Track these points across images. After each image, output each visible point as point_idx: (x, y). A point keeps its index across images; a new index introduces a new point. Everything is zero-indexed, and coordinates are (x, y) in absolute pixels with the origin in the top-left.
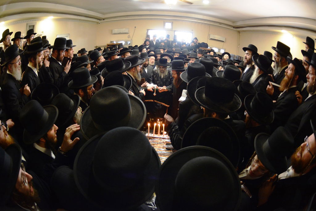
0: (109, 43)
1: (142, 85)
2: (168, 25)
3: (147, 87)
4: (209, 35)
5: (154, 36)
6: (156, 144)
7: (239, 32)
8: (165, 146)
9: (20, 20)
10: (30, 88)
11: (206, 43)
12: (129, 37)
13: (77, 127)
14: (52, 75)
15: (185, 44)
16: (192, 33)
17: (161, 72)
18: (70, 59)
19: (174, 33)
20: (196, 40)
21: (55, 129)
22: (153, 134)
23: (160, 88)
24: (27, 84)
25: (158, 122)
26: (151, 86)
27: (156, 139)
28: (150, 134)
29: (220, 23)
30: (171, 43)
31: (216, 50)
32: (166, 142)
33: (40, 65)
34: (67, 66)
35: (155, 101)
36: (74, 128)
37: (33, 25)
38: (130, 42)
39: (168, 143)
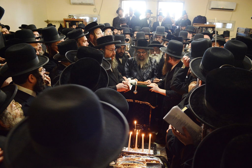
0: (66, 18)
4: (209, 3)
6: (132, 163)
8: (146, 167)
11: (204, 16)
12: (95, 10)
22: (127, 148)
25: (135, 130)
27: (132, 155)
32: (147, 160)
38: (97, 18)
39: (149, 162)
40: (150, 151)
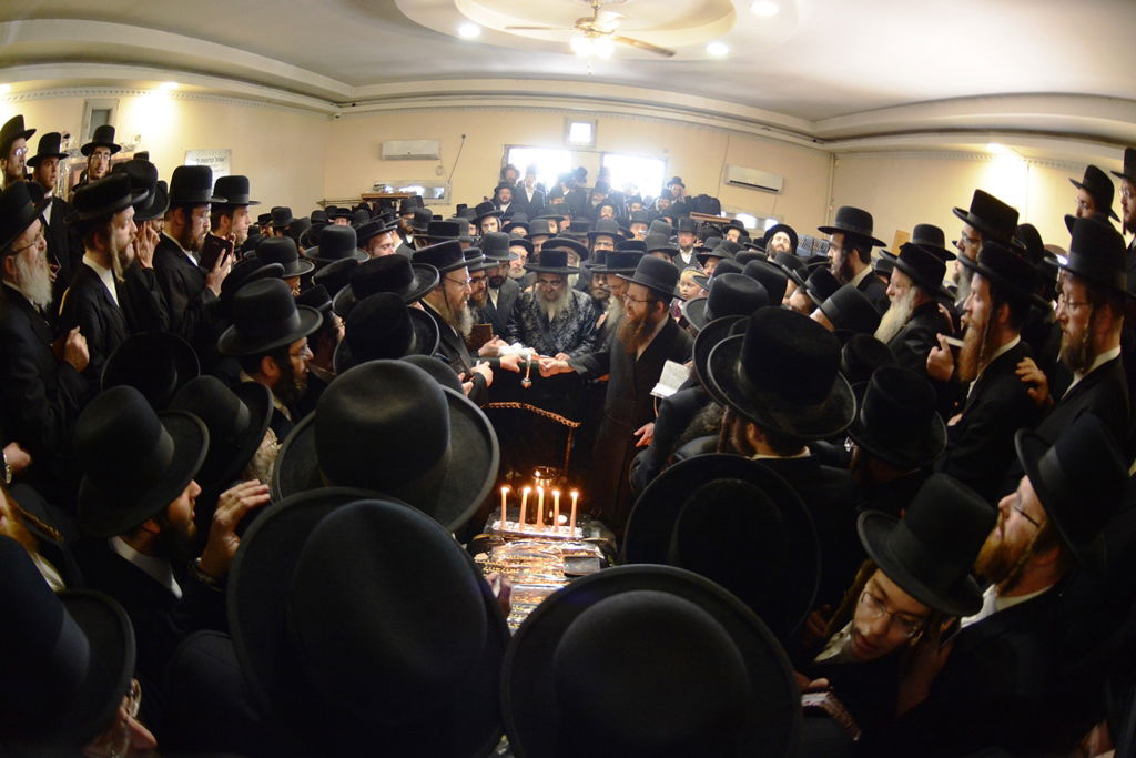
0: (368, 192)
1: (480, 347)
2: (581, 132)
3: (501, 356)
4: (725, 168)
5: (531, 172)
6: (531, 558)
7: (833, 156)
8: (562, 565)
9: (63, 87)
10: (88, 343)
11: (713, 196)
12: (440, 171)
13: (257, 494)
14: (165, 300)
15: (637, 199)
16: (666, 161)
17: (549, 300)
18: (227, 245)
19: (602, 160)
20: (678, 187)
21: (191, 492)
22: (517, 525)
23: (546, 363)
24: (78, 328)
25: (537, 480)
26: (512, 353)
27: (530, 540)
28: (507, 523)
29: (767, 126)
30: (588, 196)
31: (749, 222)
32: (565, 551)
33: (124, 260)
34: (218, 269)
35: (529, 406)
36: (248, 496)
37: (106, 107)
38: (442, 190)
39: (571, 555)
40: (573, 530)
